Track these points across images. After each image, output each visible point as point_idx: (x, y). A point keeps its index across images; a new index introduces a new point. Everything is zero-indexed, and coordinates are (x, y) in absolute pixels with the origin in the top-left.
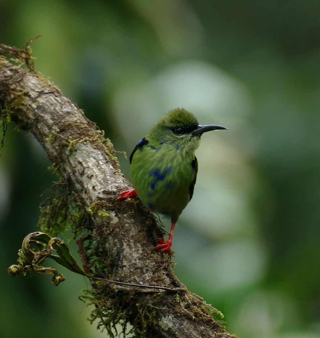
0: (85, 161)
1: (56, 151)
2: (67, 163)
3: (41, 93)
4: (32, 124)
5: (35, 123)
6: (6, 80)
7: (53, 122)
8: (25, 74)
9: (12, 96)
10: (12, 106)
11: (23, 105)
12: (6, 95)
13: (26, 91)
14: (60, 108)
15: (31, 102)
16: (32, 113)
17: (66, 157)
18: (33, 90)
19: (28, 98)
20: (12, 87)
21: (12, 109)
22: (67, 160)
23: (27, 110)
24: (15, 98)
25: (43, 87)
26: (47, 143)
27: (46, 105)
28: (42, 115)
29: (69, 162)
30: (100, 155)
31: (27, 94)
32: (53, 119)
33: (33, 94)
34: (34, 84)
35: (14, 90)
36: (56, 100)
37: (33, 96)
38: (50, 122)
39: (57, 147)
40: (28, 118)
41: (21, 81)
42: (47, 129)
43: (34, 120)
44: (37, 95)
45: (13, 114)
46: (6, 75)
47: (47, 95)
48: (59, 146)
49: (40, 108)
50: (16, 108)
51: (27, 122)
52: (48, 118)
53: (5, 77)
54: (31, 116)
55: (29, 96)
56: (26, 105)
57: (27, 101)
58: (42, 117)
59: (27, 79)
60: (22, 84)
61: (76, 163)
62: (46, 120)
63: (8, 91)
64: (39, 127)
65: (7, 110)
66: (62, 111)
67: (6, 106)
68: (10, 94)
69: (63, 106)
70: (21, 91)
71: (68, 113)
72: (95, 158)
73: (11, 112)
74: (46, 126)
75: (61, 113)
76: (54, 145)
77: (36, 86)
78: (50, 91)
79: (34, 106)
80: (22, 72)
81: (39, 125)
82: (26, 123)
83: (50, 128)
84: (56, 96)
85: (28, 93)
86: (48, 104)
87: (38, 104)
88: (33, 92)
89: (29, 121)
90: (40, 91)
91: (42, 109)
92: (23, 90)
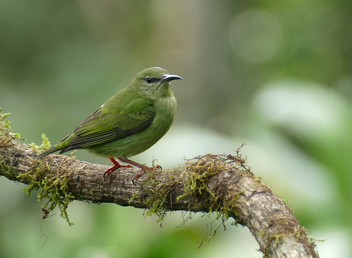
0: (289, 252)
1: (266, 243)
2: (274, 255)
3: (254, 193)
4: (246, 220)
5: (249, 219)
6: (224, 181)
7: (263, 218)
8: (241, 175)
9: (230, 195)
10: (230, 205)
11: (239, 203)
12: (224, 195)
13: (242, 191)
14: (270, 206)
15: (245, 200)
16: (246, 210)
17: (273, 249)
18: (248, 190)
19: (243, 197)
20: (230, 187)
21: (230, 207)
22: (274, 252)
23: (242, 208)
24: (231, 197)
25: (256, 187)
26: (258, 237)
27: (258, 203)
28: (254, 212)
29: (276, 253)
30: (302, 248)
31: (242, 194)
32: (263, 215)
33: (247, 194)
34: (249, 185)
35: (231, 190)
36: (267, 198)
37: (247, 195)
38: (261, 219)
39: (267, 241)
40: (243, 215)
41: (237, 182)
42: (258, 224)
43: (248, 216)
44: (251, 194)
45: (231, 211)
46: (225, 176)
47: (260, 195)
48: (268, 239)
49: (253, 206)
50: (233, 206)
51: (243, 218)
52: (260, 215)
53: (224, 178)
54: (245, 213)
55: (244, 195)
56: (242, 204)
57: (242, 199)
58: (254, 214)
59: (243, 180)
60: (238, 184)
61: (282, 255)
62: (258, 217)
63: (226, 191)
64: (252, 223)
65: (225, 208)
66: (271, 209)
67: (225, 204)
68: (228, 194)
69: (272, 204)
70: (237, 191)
71: (277, 211)
72: (297, 250)
73: (229, 209)
74: (257, 222)
75: (270, 210)
76: (264, 239)
77: (251, 186)
78: (262, 191)
79: (248, 204)
80: (239, 174)
81: (251, 221)
82: (241, 219)
83: (261, 224)
84: (267, 195)
85: (243, 192)
86: (260, 202)
87: (251, 203)
88: (247, 192)
89: (244, 218)
90: (254, 190)
91: (255, 207)
92: (239, 190)
